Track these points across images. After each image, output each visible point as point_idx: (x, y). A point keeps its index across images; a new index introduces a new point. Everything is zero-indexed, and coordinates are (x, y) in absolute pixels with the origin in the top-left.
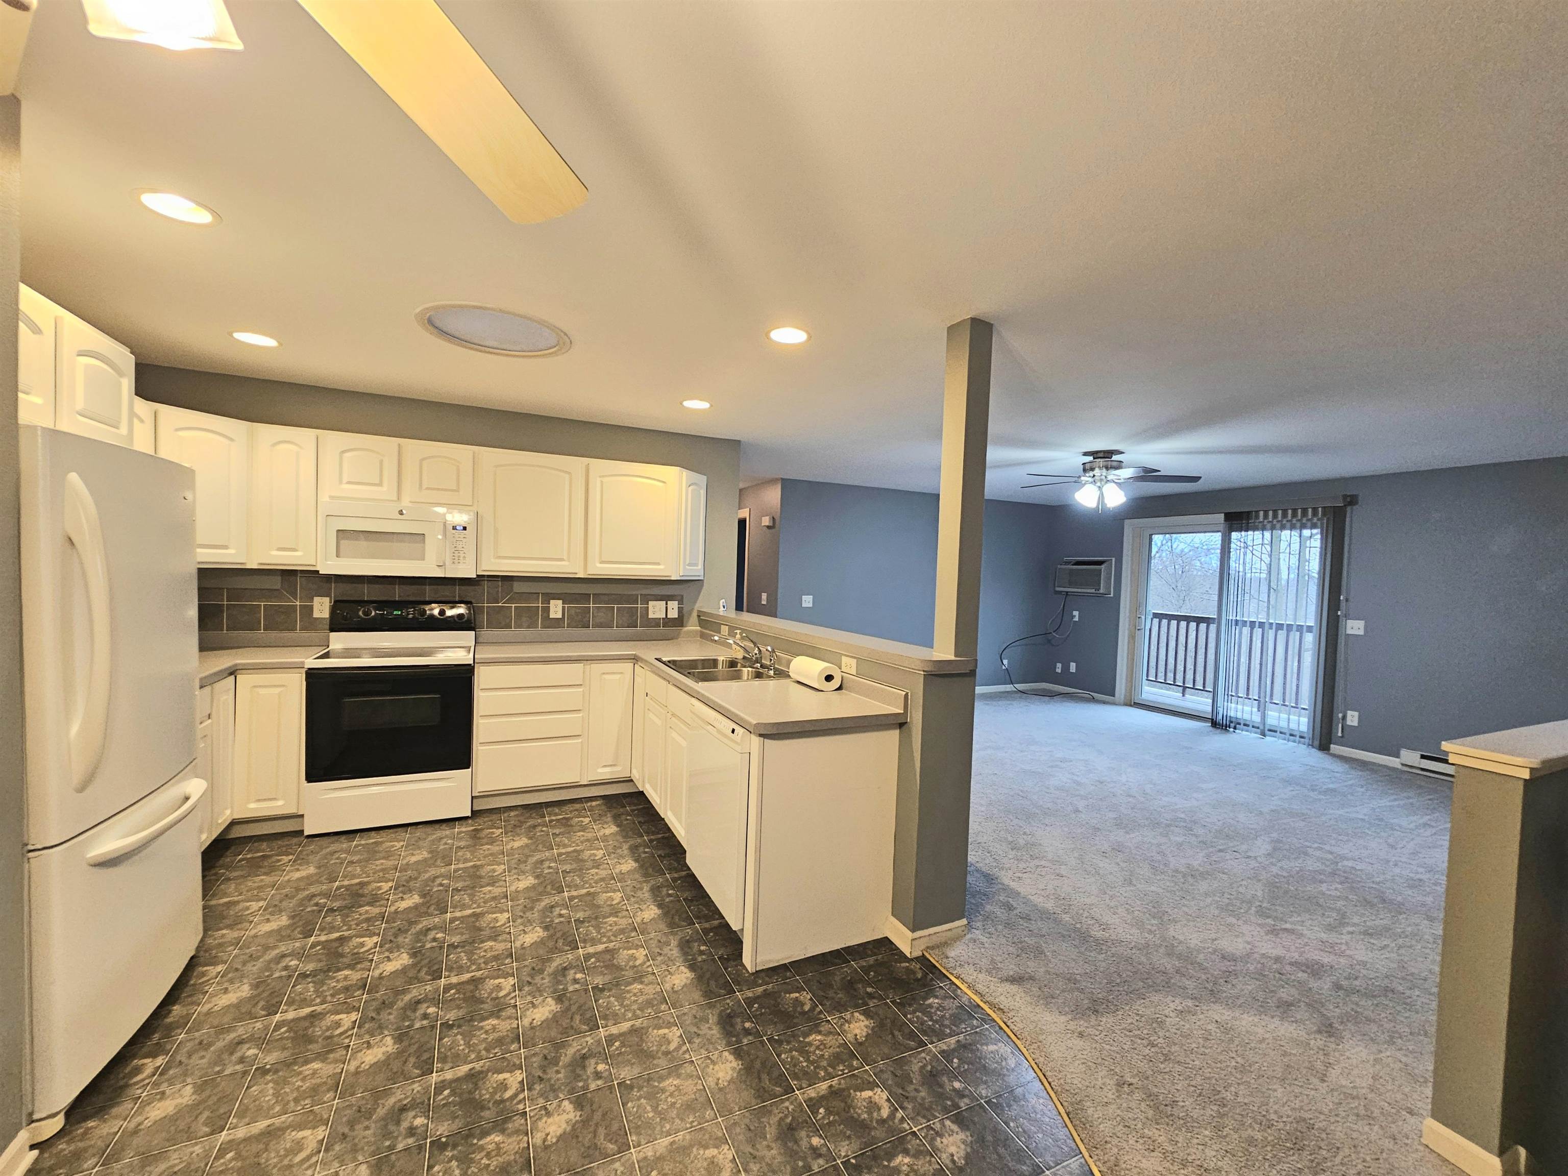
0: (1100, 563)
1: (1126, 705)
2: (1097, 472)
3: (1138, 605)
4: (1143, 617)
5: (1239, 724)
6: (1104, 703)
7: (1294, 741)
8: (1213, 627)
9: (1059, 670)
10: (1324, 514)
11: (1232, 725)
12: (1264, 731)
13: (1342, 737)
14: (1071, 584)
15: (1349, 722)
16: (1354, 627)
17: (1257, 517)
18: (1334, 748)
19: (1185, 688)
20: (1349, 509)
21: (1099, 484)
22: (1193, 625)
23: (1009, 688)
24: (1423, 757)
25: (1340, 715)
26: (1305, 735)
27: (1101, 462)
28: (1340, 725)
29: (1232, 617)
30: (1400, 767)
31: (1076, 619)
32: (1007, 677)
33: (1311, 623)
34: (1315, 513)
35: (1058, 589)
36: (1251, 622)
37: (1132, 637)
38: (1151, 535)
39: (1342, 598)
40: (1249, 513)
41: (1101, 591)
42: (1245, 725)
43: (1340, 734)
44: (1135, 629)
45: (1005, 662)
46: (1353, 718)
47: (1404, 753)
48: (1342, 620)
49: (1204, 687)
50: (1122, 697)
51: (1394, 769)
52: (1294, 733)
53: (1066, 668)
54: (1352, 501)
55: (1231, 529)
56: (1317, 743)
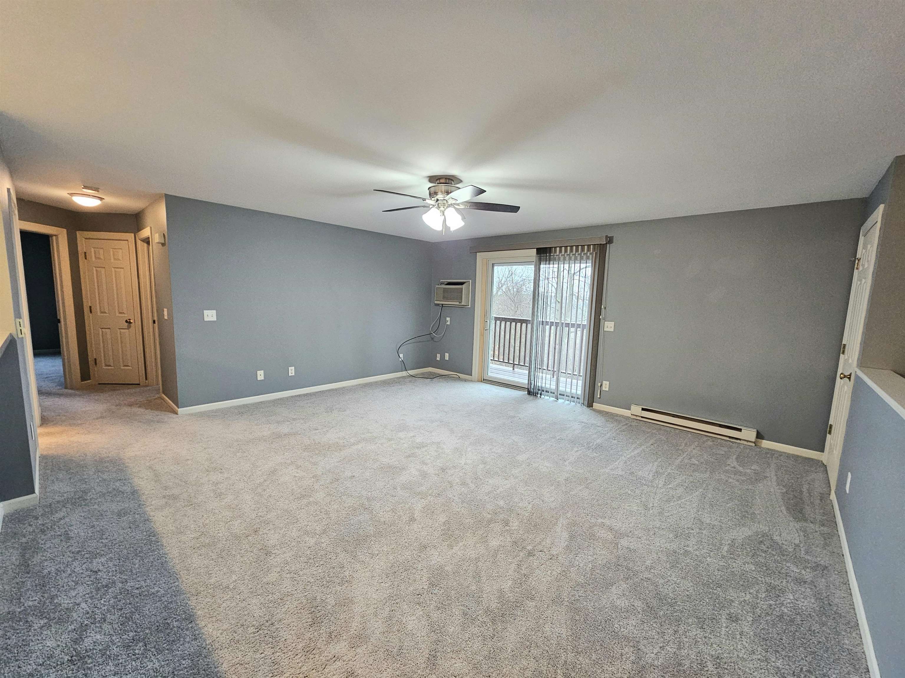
0: (462, 284)
1: (478, 381)
2: (440, 196)
3: (486, 314)
4: (488, 321)
5: (543, 391)
6: (466, 380)
7: (574, 402)
8: (529, 326)
9: (438, 359)
10: (594, 249)
11: (540, 392)
12: (558, 395)
13: (600, 398)
14: (445, 298)
15: (604, 389)
16: (608, 326)
17: (555, 252)
18: (596, 405)
19: (514, 365)
20: (608, 245)
21: (442, 209)
22: (519, 325)
23: (404, 374)
24: (643, 409)
25: (599, 384)
26: (580, 397)
27: (443, 187)
28: (599, 390)
29: (540, 319)
30: (630, 416)
31: (448, 323)
32: (403, 367)
33: (585, 323)
34: (589, 250)
35: (436, 302)
36: (551, 322)
37: (482, 335)
38: (493, 265)
39: (602, 307)
40: (550, 248)
41: (463, 304)
42: (546, 391)
43: (599, 397)
44: (485, 330)
45: (401, 355)
46: (606, 385)
47: (633, 407)
48: (602, 322)
49: (524, 364)
50: (477, 376)
51: (627, 418)
52: (574, 396)
53: (443, 357)
54: (610, 240)
55: (540, 261)
56: (586, 403)
